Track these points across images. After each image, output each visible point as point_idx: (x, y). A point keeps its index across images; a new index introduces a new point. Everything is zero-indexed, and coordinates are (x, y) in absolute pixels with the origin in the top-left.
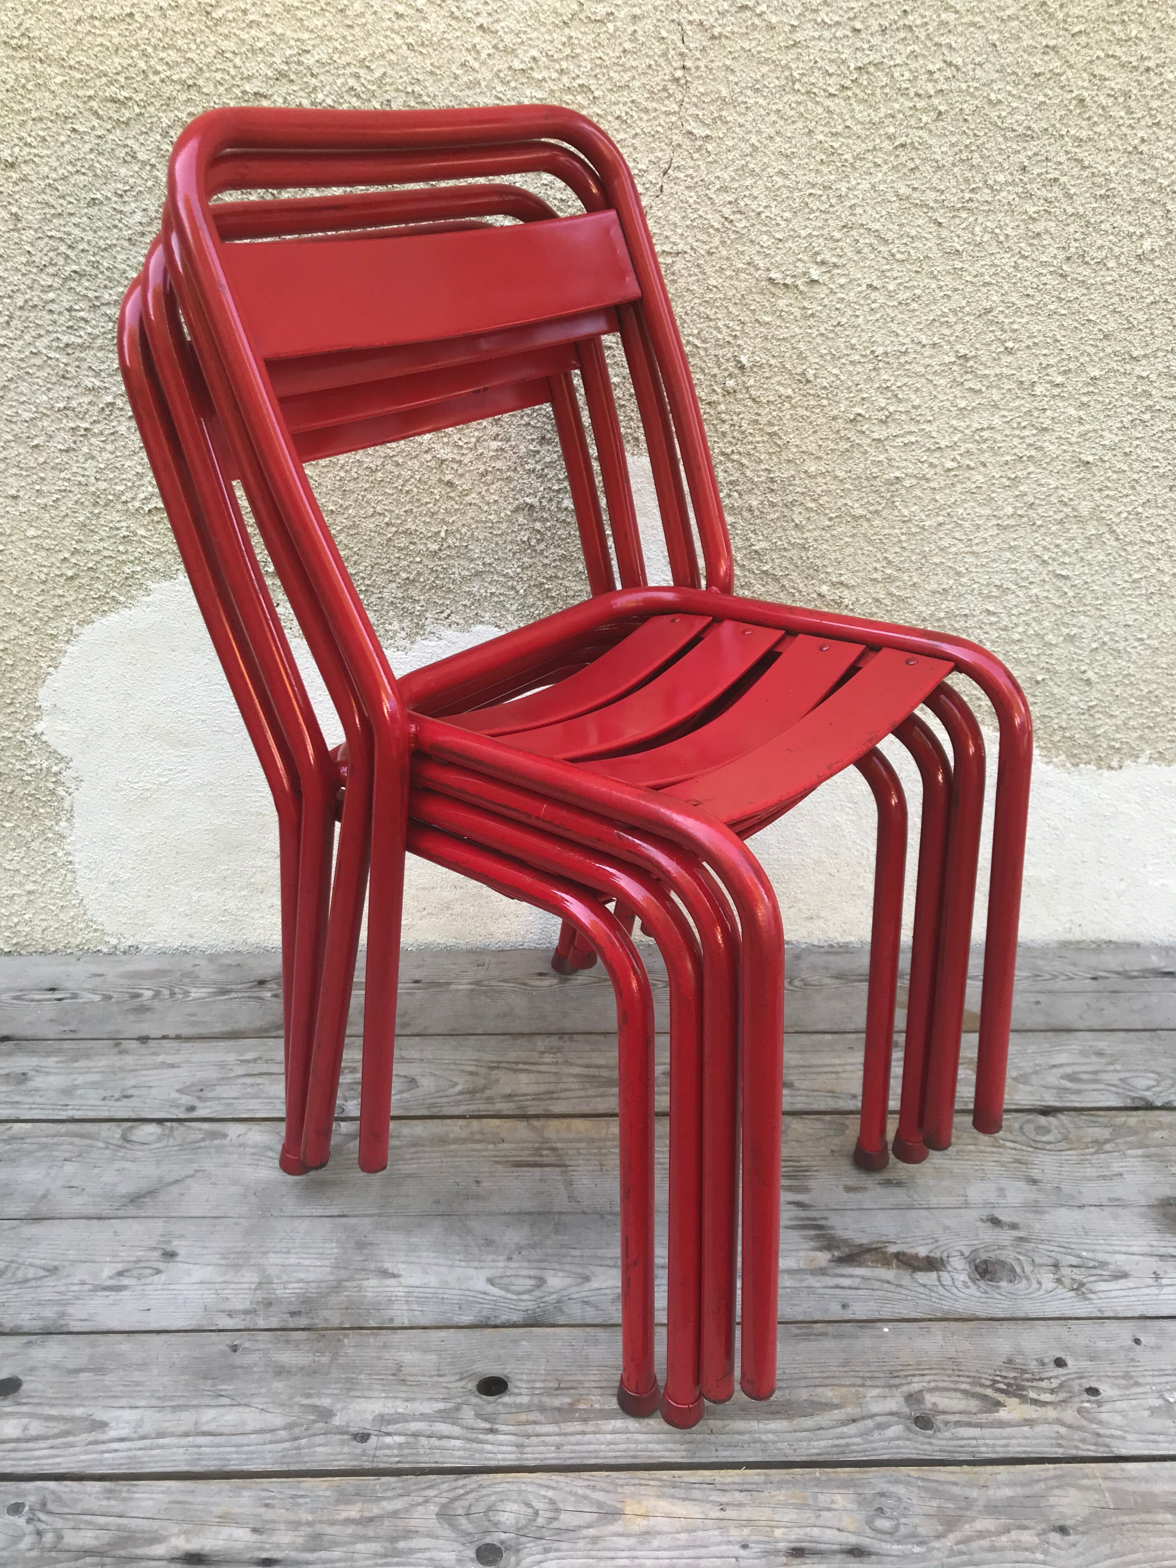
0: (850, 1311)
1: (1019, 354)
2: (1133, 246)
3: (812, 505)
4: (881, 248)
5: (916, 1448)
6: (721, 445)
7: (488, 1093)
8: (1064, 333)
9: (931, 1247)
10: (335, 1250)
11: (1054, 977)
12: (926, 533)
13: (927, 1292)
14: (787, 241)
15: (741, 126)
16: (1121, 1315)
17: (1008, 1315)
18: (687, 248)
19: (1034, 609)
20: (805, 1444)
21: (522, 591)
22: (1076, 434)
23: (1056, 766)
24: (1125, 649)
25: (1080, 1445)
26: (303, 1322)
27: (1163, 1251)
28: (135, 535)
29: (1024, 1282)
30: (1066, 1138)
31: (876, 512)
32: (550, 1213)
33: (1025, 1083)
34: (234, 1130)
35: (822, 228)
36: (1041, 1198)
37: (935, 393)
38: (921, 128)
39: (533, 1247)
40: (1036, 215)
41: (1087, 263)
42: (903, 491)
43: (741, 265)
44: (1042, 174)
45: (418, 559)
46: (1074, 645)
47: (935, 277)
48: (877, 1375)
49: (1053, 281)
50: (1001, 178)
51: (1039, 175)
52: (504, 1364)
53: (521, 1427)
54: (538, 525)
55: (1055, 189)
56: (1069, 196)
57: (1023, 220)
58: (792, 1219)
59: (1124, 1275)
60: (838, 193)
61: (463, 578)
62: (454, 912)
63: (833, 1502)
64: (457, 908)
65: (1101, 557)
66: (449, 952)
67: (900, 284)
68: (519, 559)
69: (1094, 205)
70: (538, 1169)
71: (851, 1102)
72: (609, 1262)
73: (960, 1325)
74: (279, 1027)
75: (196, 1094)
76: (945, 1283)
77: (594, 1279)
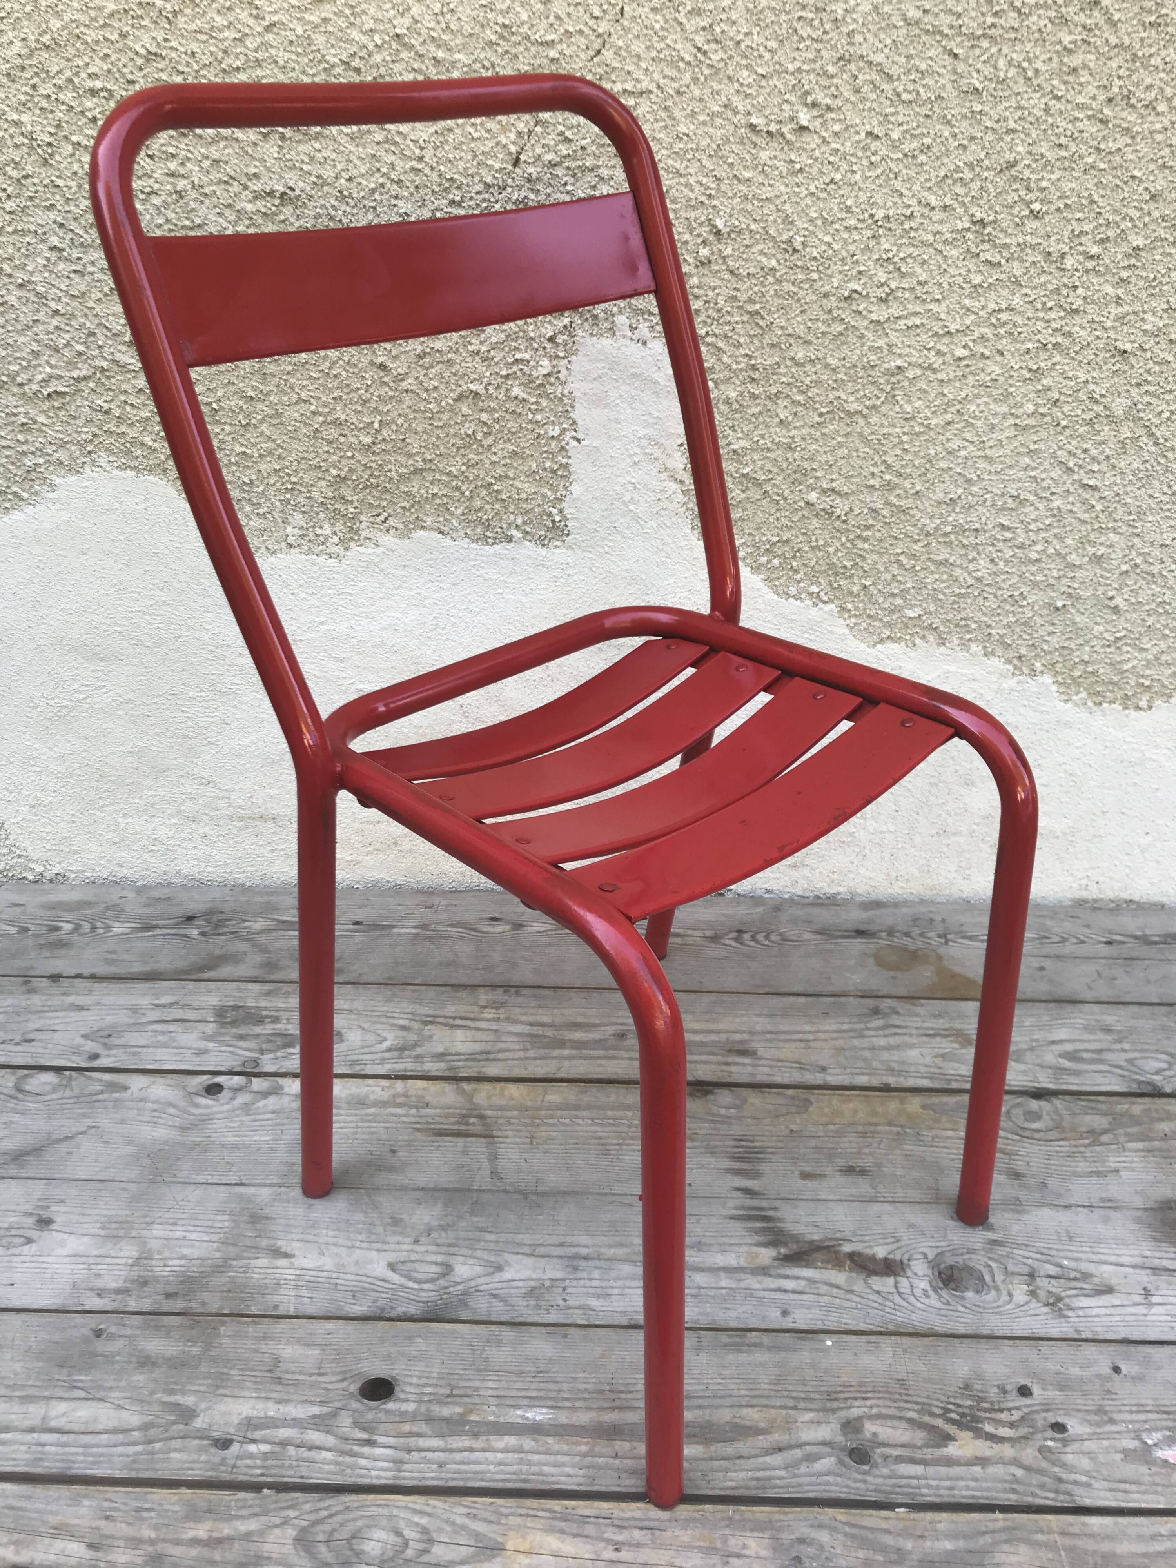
0: (790, 1319)
1: (1047, 218)
3: (799, 398)
4: (884, 86)
5: (847, 1486)
7: (419, 1051)
8: (1102, 192)
9: (890, 1248)
10: (227, 1224)
11: (1064, 940)
12: (932, 433)
13: (880, 1300)
14: (772, 76)
16: (1101, 1337)
17: (970, 1332)
18: (653, 87)
19: (1056, 524)
20: (721, 1475)
21: (467, 493)
22: (1111, 317)
23: (1077, 705)
24: (1160, 573)
25: (1038, 1491)
26: (179, 1305)
27: (1156, 1263)
28: (35, 422)
29: (993, 1293)
30: (1058, 1127)
31: (874, 407)
32: (469, 1190)
34: (137, 1083)
35: (814, 61)
36: (1021, 1194)
37: (945, 266)
39: (444, 1228)
40: (1072, 46)
41: (1133, 106)
42: (906, 383)
43: (716, 108)
45: (349, 454)
46: (1101, 567)
47: (948, 122)
48: (812, 1396)
49: (1092, 128)
52: (394, 1364)
53: (402, 1440)
54: (484, 416)
55: (1096, 13)
57: (1058, 52)
58: (736, 1208)
59: (1109, 1290)
60: (833, 16)
61: (400, 476)
62: (403, 848)
63: (744, 1546)
64: (406, 845)
65: (1135, 465)
66: (397, 890)
67: (906, 131)
68: (464, 456)
69: (1143, 35)
70: (461, 1140)
71: (819, 1075)
72: (526, 1250)
73: (914, 1341)
74: (202, 969)
75: (102, 1040)
76: (902, 1291)
77: (506, 1268)
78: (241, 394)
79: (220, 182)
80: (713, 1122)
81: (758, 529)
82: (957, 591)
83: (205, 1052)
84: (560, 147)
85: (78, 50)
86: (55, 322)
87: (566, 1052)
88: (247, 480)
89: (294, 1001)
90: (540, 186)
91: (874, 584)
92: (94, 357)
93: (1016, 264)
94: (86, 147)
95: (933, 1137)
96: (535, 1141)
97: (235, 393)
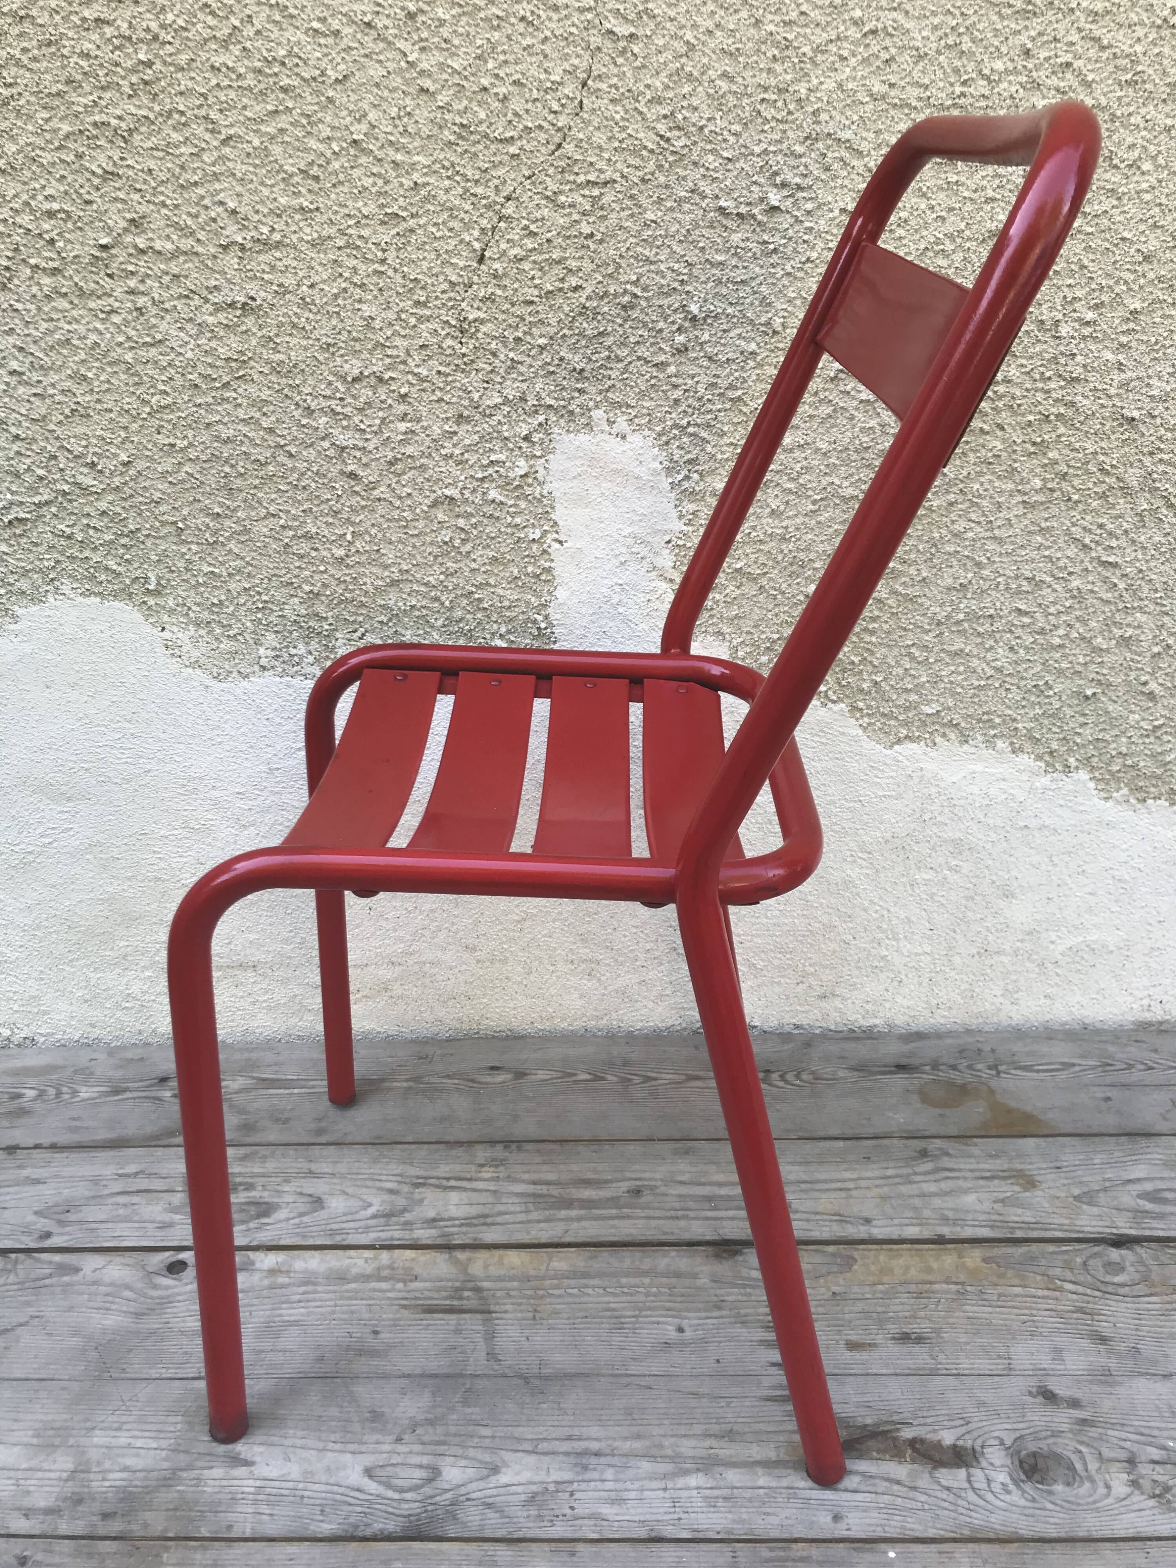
0: (842, 1525)
3: (790, 485)
7: (408, 1216)
8: (1091, 257)
9: (959, 1431)
10: (179, 1426)
11: (1130, 1067)
12: (934, 515)
13: (951, 1498)
14: (738, 160)
15: (672, 20)
17: (1063, 1535)
18: (617, 176)
19: (1077, 606)
21: (447, 603)
22: (1115, 384)
23: (1118, 802)
26: (115, 1527)
29: (1087, 1485)
30: (1145, 1279)
32: (461, 1376)
33: (1089, 1204)
34: (91, 1263)
35: (779, 142)
36: (1112, 1363)
38: (895, 9)
39: (431, 1423)
41: (1116, 167)
43: (683, 194)
44: (1050, 58)
45: (322, 568)
46: (1131, 651)
47: (924, 195)
50: (999, 65)
51: (1047, 59)
54: (461, 522)
55: (1069, 76)
56: (1088, 85)
58: (774, 1388)
60: (798, 96)
61: (376, 589)
62: (394, 993)
64: (397, 990)
65: (1157, 539)
66: (390, 1041)
68: (442, 564)
69: (1119, 94)
70: (454, 1316)
71: (863, 1229)
72: (528, 1446)
73: (997, 1547)
74: (173, 1133)
75: (57, 1217)
76: (976, 1485)
77: (504, 1470)
78: (207, 511)
79: (181, 297)
80: (745, 1286)
82: (976, 683)
83: (170, 1225)
84: (525, 241)
85: (34, 173)
86: (15, 448)
87: (574, 1213)
88: (216, 601)
90: (506, 282)
91: (885, 679)
92: (55, 481)
94: (44, 269)
95: (1000, 1295)
96: (538, 1316)
97: (201, 510)
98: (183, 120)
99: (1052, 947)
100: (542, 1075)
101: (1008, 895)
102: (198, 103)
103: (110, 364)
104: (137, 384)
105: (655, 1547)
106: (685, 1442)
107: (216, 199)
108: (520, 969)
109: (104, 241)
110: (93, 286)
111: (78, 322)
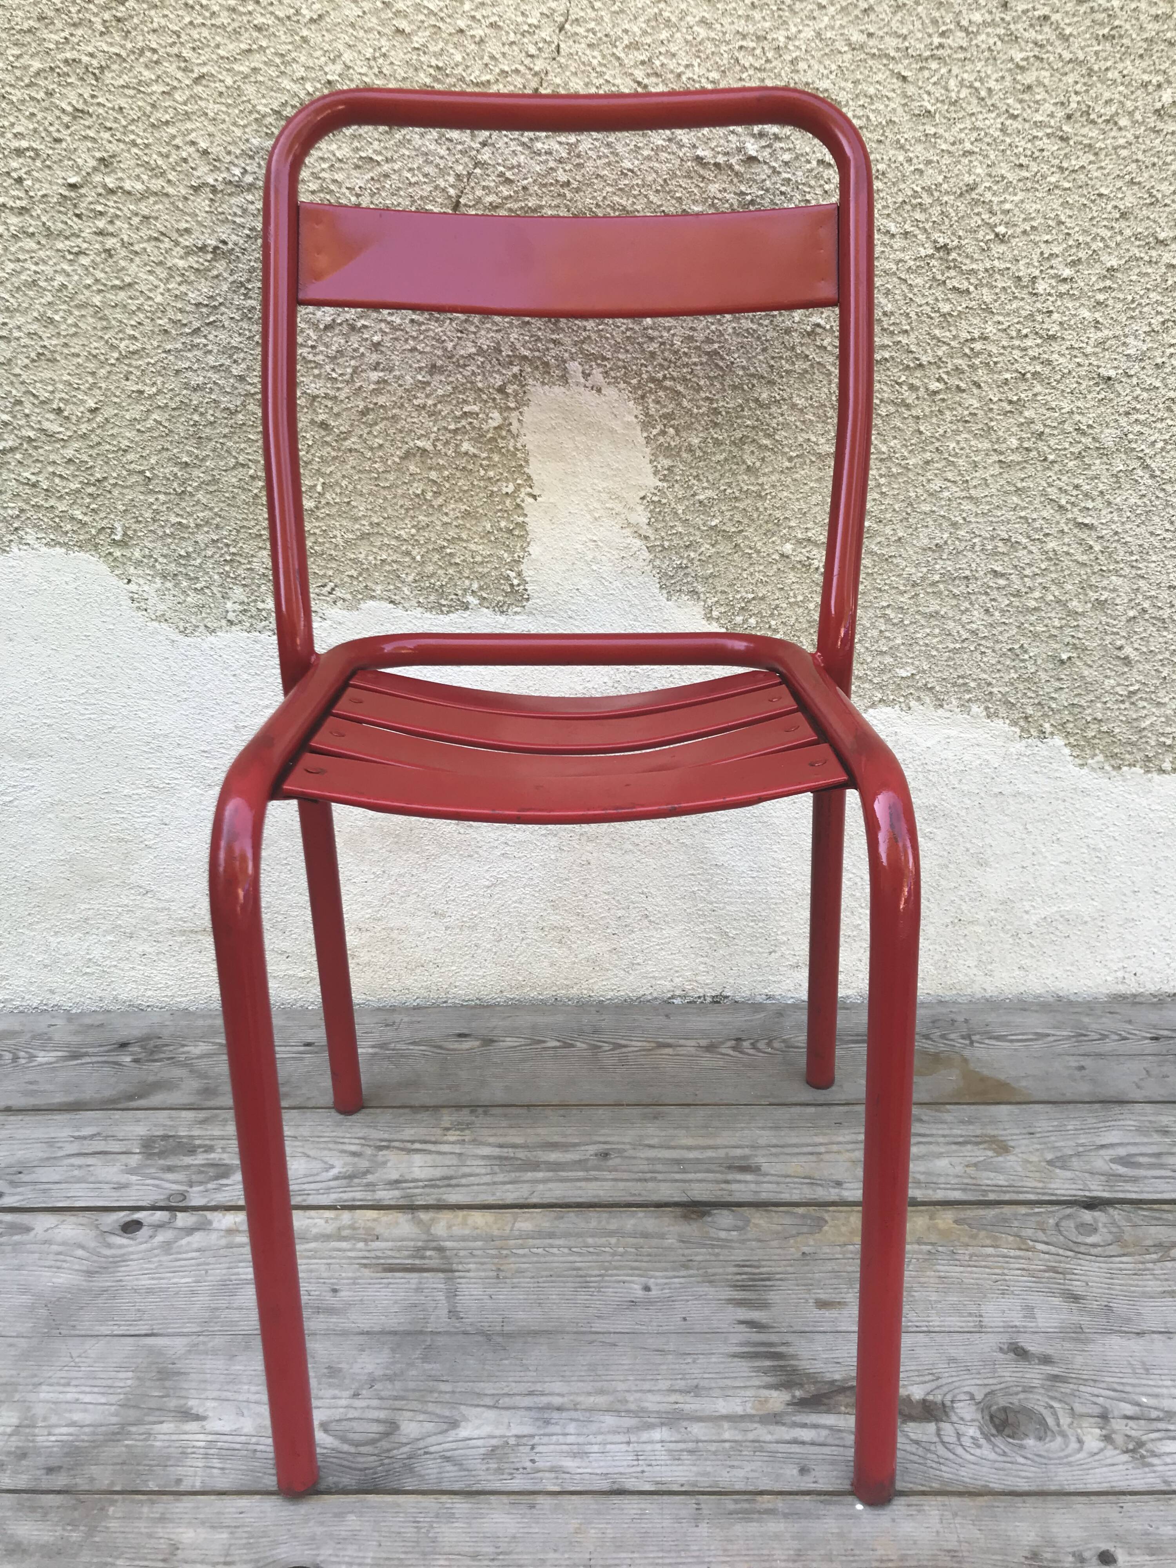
0: (809, 1478)
1: (1014, 242)
2: (1149, 99)
3: (766, 442)
6: (650, 368)
7: (370, 1178)
8: (1069, 212)
9: (929, 1386)
10: (129, 1382)
11: (1104, 1037)
12: (910, 475)
13: (920, 1452)
17: (1034, 1488)
19: (1052, 568)
21: (418, 558)
22: (1091, 342)
23: (1093, 770)
26: (61, 1481)
29: (1059, 1439)
30: (1118, 1240)
32: (421, 1332)
33: (1062, 1168)
34: (42, 1223)
36: (1085, 1320)
37: (911, 295)
39: (390, 1378)
40: (1024, 63)
41: (1093, 122)
43: (661, 142)
44: (1028, 10)
46: (1106, 615)
47: (902, 147)
49: (1052, 146)
50: (977, 17)
51: (1025, 12)
52: (318, 1548)
54: (433, 475)
55: (1046, 29)
56: (1065, 38)
57: (1010, 70)
58: (741, 1345)
60: (775, 44)
61: (346, 542)
65: (1132, 501)
68: (413, 517)
69: (1097, 48)
70: (416, 1275)
71: (834, 1191)
72: (488, 1401)
73: (967, 1501)
74: (131, 1098)
75: (8, 1177)
76: (946, 1439)
77: (463, 1424)
78: (175, 461)
79: (151, 239)
80: (713, 1246)
81: (731, 585)
82: (952, 646)
83: (126, 1186)
84: (501, 188)
87: (540, 1175)
88: (183, 553)
89: (231, 1129)
92: (21, 427)
93: (985, 290)
94: (12, 208)
95: (971, 1256)
96: (502, 1274)
97: (169, 459)
98: (155, 57)
99: (1026, 917)
100: (510, 1042)
101: (982, 864)
102: (170, 41)
103: (78, 307)
104: (105, 328)
105: (616, 1499)
106: (650, 1396)
107: (188, 139)
108: (489, 936)
109: (72, 180)
110: (61, 226)
111: (45, 262)
